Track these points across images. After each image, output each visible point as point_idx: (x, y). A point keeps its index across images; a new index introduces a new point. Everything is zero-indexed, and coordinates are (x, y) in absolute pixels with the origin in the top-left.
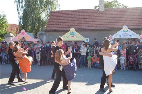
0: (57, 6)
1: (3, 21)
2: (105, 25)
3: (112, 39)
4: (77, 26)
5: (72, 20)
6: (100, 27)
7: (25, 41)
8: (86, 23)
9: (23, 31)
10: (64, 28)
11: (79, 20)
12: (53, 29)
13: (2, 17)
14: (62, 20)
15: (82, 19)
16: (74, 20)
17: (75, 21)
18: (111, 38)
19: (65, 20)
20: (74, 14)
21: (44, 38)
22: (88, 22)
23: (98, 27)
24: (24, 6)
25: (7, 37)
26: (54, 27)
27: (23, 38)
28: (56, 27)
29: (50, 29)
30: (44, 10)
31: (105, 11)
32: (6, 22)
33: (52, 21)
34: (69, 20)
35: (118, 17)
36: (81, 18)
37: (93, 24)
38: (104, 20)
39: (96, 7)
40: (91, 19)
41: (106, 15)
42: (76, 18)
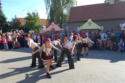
0: (75, 3)
1: (37, 17)
2: (115, 16)
3: (123, 27)
4: (92, 18)
6: (111, 17)
7: (54, 30)
8: (99, 14)
9: (53, 23)
10: (82, 20)
11: (93, 12)
12: (74, 21)
13: (36, 14)
14: (80, 14)
16: (89, 13)
17: (91, 14)
18: (122, 26)
19: (83, 13)
20: (89, 8)
21: (67, 28)
22: (101, 14)
23: (109, 18)
25: (40, 28)
26: (74, 19)
27: (53, 28)
28: (75, 19)
29: (71, 21)
30: (65, 7)
31: (115, 4)
32: (39, 18)
33: (72, 14)
34: (85, 13)
36: (95, 11)
37: (105, 15)
38: (114, 12)
39: (106, 1)
40: (103, 11)
41: (116, 8)
42: (91, 11)
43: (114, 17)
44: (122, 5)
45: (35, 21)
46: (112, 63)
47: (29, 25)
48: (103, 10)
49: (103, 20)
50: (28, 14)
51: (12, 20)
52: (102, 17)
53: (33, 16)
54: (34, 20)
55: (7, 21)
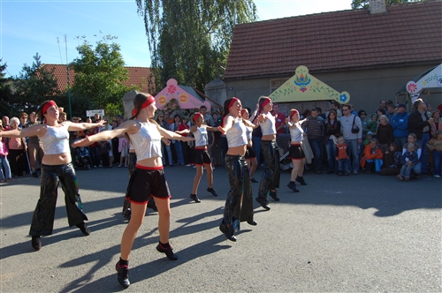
0: (251, 10)
1: (115, 61)
2: (389, 54)
3: (417, 91)
4: (310, 61)
5: (295, 44)
6: (374, 59)
7: (178, 107)
8: (335, 49)
9: (172, 82)
10: (275, 69)
11: (314, 42)
12: (246, 72)
13: (110, 51)
14: (267, 47)
15: (323, 41)
16: (300, 44)
17: (304, 48)
18: (412, 88)
19: (277, 46)
20: (300, 27)
21: (223, 99)
22: (340, 49)
23: (369, 60)
24: (161, 17)
25: (128, 101)
26: (247, 67)
27: (173, 101)
28: (251, 67)
29: (237, 72)
30: (215, 25)
31: (388, 11)
32: (121, 63)
33: (241, 50)
34: (285, 45)
35: (429, 26)
36: (318, 37)
37: (356, 52)
38: (385, 40)
39: (355, 3)
40: (348, 39)
41: (391, 25)
42: (304, 39)
43: (385, 59)
44: (413, 15)
45: (106, 77)
46: (382, 219)
47: (86, 89)
48: (347, 34)
49: (349, 70)
50: (84, 50)
51: (25, 73)
52: (346, 58)
53: (99, 56)
54: (105, 69)
55: (6, 77)
